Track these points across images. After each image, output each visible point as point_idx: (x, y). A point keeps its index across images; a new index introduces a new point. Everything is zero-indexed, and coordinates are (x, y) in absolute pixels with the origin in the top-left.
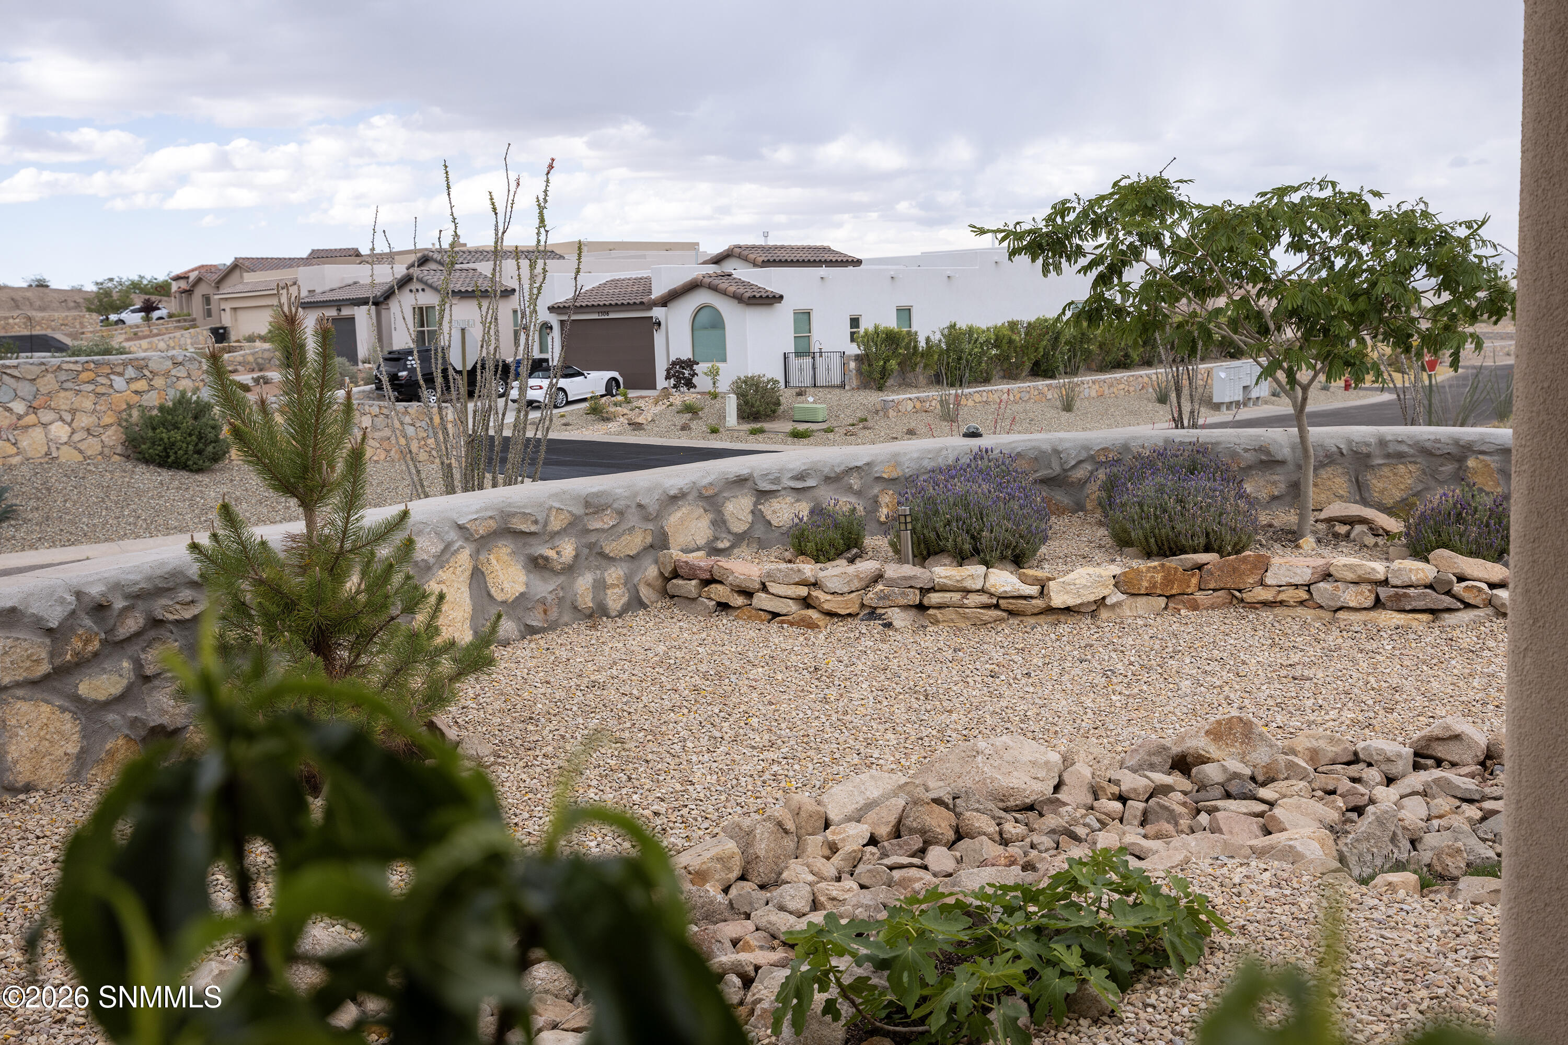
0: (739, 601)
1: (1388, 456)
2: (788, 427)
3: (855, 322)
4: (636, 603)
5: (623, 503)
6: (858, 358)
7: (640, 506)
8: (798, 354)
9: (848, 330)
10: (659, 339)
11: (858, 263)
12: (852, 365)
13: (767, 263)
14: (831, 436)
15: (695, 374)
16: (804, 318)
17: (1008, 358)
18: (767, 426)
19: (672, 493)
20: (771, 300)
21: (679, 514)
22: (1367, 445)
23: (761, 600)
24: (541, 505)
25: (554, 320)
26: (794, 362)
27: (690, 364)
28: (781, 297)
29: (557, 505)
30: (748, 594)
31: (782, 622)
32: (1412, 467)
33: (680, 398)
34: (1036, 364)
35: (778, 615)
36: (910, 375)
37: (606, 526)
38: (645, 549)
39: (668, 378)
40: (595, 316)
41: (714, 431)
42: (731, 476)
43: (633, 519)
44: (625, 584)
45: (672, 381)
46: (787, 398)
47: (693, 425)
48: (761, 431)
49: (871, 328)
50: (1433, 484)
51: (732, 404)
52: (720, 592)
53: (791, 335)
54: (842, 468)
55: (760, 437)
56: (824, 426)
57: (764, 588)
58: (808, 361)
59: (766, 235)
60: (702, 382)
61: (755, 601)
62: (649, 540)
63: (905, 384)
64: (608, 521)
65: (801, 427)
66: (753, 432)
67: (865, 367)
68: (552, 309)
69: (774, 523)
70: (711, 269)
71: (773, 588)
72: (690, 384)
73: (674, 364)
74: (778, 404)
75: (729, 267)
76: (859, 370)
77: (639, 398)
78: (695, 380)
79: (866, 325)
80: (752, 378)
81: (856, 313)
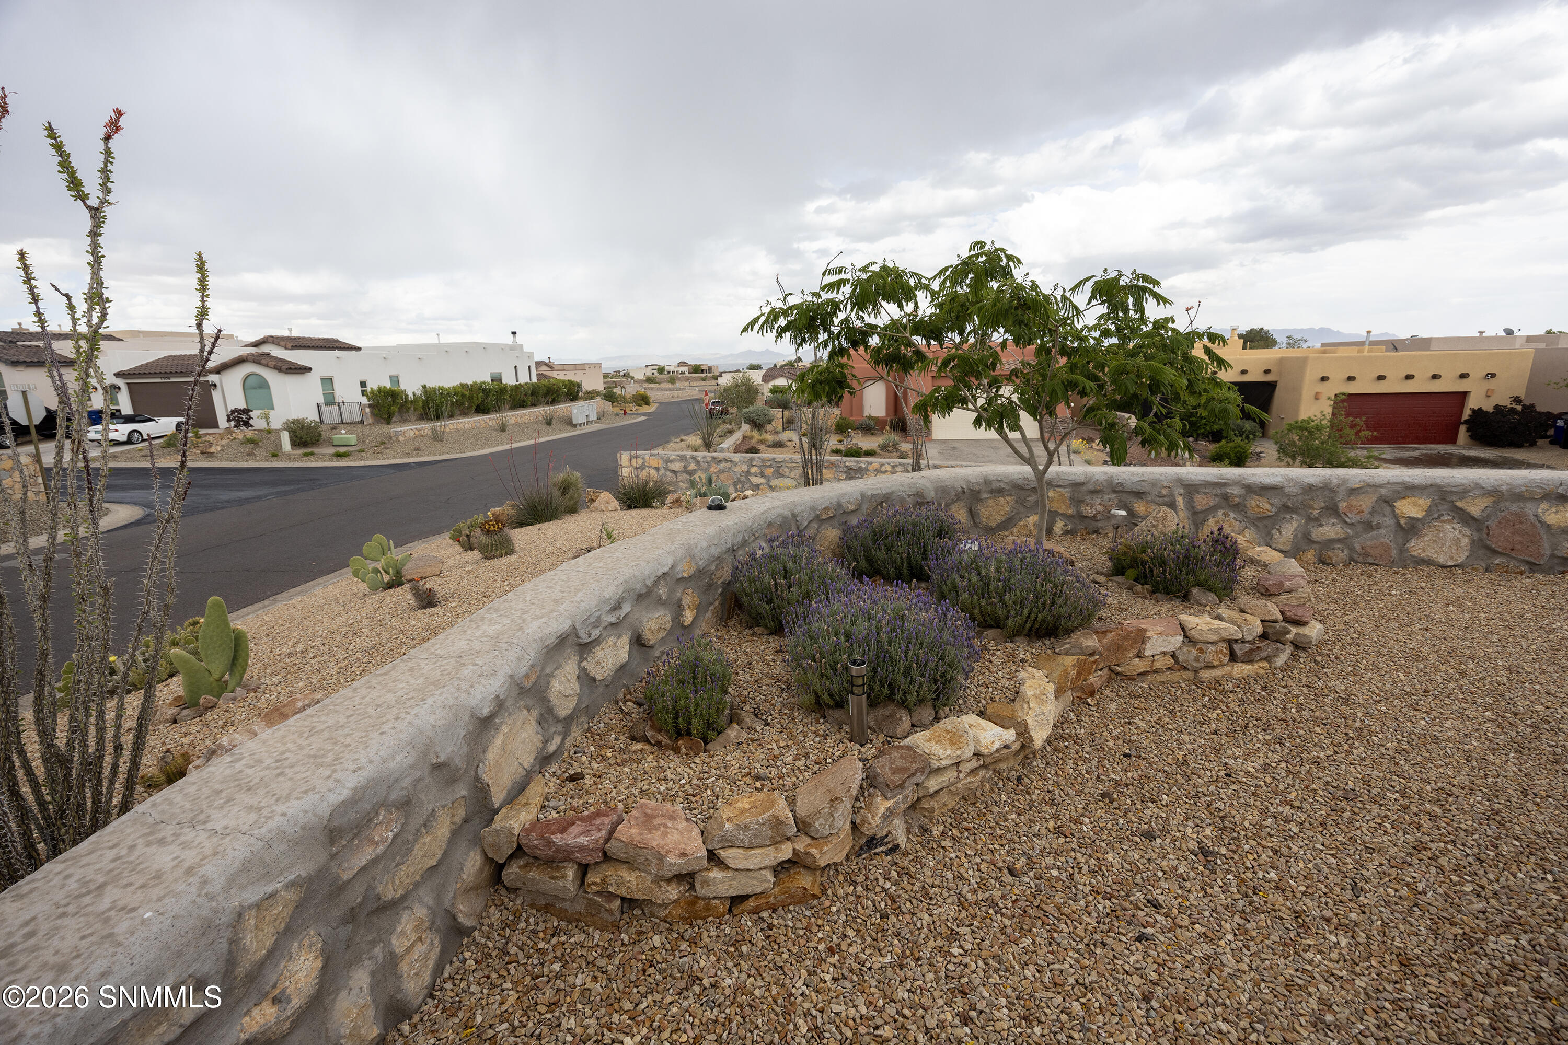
1: (991, 492)
2: (332, 450)
3: (363, 384)
5: (406, 783)
6: (370, 406)
7: (437, 767)
8: (327, 404)
9: (359, 389)
10: (216, 396)
11: (359, 349)
12: (368, 410)
13: (294, 347)
14: (363, 454)
15: (250, 418)
16: (328, 382)
17: (463, 404)
18: (316, 450)
19: (485, 712)
20: (304, 370)
21: (498, 741)
22: (979, 484)
25: (121, 383)
26: (325, 409)
27: (246, 411)
28: (310, 369)
30: (685, 876)
32: (1008, 499)
33: (241, 433)
34: (478, 406)
36: (406, 415)
37: (381, 849)
38: (455, 832)
39: (229, 420)
40: (159, 380)
41: (274, 455)
42: (552, 641)
43: (429, 797)
44: (431, 926)
45: (233, 423)
46: (325, 431)
47: (257, 452)
48: (312, 454)
49: (375, 388)
50: (1022, 509)
51: (285, 438)
53: (321, 392)
54: (653, 579)
55: (312, 458)
56: (357, 448)
57: (715, 860)
58: (335, 408)
59: (290, 330)
60: (258, 422)
62: (461, 813)
63: (404, 421)
64: (382, 834)
65: (342, 450)
66: (306, 455)
67: (376, 412)
68: (117, 375)
69: (599, 677)
70: (253, 350)
72: (247, 424)
73: (233, 412)
74: (320, 435)
75: (265, 349)
76: (372, 414)
77: (206, 434)
78: (251, 422)
79: (372, 385)
80: (298, 420)
81: (363, 379)
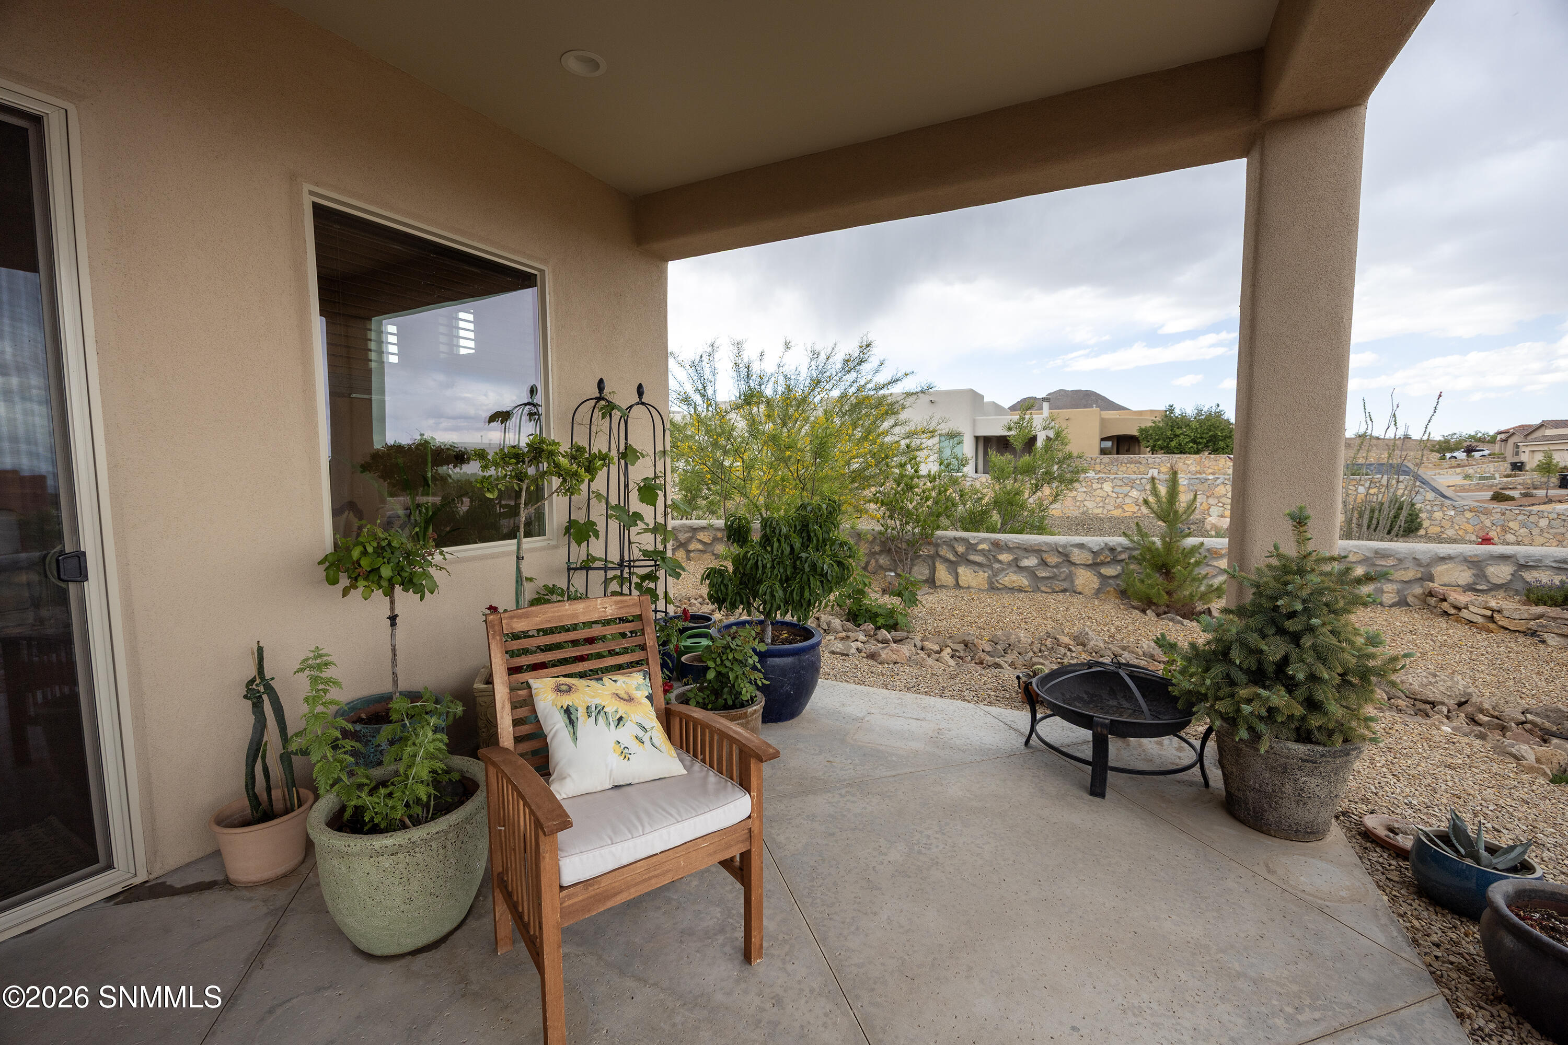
0: (1453, 611)
4: (1402, 603)
5: (1403, 556)
7: (1415, 558)
19: (1441, 556)
21: (1445, 566)
23: (1464, 614)
24: (1345, 549)
29: (1355, 550)
30: (1459, 609)
31: (1473, 626)
35: (1472, 622)
37: (1389, 565)
38: (1416, 579)
42: (1496, 554)
43: (1409, 564)
44: (1397, 593)
52: (1445, 606)
57: (1466, 608)
61: (1461, 614)
62: (1419, 575)
64: (1391, 562)
69: (1533, 583)
71: (1471, 608)
